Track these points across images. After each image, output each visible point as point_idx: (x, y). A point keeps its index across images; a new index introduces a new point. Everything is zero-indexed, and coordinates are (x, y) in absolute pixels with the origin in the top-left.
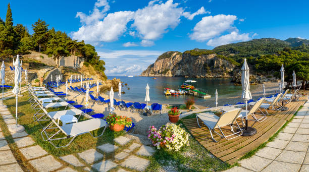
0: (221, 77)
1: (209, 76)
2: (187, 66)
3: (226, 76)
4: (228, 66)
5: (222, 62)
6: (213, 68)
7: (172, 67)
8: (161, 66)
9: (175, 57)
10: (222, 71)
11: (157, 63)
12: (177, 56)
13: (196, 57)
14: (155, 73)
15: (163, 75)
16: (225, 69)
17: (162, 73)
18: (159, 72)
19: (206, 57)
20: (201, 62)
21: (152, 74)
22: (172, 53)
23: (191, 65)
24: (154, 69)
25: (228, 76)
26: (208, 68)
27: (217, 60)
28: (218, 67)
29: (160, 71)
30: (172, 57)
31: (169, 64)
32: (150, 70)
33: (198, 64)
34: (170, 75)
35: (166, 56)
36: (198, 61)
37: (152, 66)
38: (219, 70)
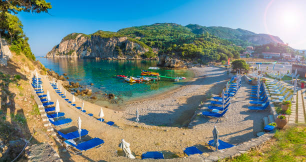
0: (133, 60)
1: (121, 58)
2: (97, 48)
3: (138, 58)
4: (140, 49)
5: (134, 45)
6: (125, 50)
7: (77, 49)
8: (66, 48)
9: (79, 38)
10: (134, 54)
11: (62, 45)
12: (82, 38)
13: (107, 39)
14: (60, 54)
15: (69, 56)
16: (137, 51)
17: (67, 54)
18: (64, 53)
19: (117, 40)
20: (113, 45)
21: (57, 55)
22: (77, 34)
23: (101, 47)
24: (59, 50)
25: (140, 59)
26: (120, 50)
27: (129, 43)
28: (130, 50)
29: (66, 52)
30: (77, 39)
31: (74, 45)
32: (55, 51)
33: (109, 46)
34: (76, 56)
35: (70, 37)
36: (109, 43)
37: (57, 47)
38: (131, 52)
